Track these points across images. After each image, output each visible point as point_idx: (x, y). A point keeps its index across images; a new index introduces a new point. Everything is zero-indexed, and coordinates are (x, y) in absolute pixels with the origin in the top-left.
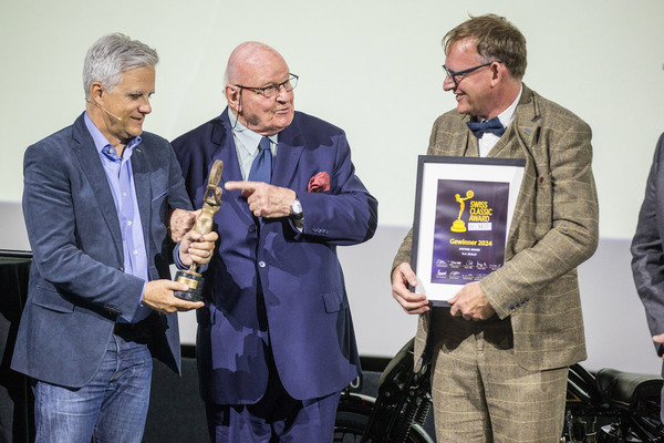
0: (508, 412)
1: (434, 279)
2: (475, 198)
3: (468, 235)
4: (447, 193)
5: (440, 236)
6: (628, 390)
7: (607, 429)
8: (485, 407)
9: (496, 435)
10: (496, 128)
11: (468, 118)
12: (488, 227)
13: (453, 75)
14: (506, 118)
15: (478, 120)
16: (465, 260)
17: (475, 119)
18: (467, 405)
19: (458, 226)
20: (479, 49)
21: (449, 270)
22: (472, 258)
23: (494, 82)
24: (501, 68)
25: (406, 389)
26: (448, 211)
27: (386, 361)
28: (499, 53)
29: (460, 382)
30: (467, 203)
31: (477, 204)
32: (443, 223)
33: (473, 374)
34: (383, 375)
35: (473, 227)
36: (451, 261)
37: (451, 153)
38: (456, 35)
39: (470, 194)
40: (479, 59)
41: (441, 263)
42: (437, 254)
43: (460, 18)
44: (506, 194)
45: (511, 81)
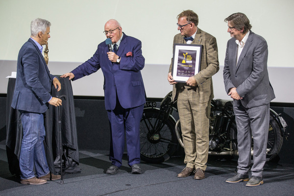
0: (197, 111)
1: (177, 75)
2: (188, 55)
3: (186, 64)
4: (181, 53)
5: (179, 64)
6: (224, 104)
7: (218, 114)
8: (191, 110)
9: (194, 117)
10: (192, 39)
11: (184, 36)
12: (191, 62)
13: (181, 26)
14: (193, 36)
15: (187, 37)
16: (185, 70)
17: (185, 37)
18: (186, 110)
19: (184, 62)
20: (187, 19)
21: (181, 73)
22: (187, 70)
23: (191, 28)
24: (193, 24)
25: (168, 106)
26: (181, 58)
27: (162, 99)
28: (192, 20)
29: (184, 104)
30: (186, 56)
31: (188, 56)
32: (180, 61)
33: (187, 102)
34: (162, 103)
35: (187, 62)
36: (182, 71)
37: (180, 43)
38: (181, 16)
39: (187, 53)
40: (187, 22)
41: (179, 71)
42: (178, 69)
43: (181, 11)
44: (196, 53)
45: (195, 27)
